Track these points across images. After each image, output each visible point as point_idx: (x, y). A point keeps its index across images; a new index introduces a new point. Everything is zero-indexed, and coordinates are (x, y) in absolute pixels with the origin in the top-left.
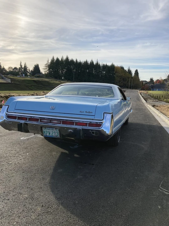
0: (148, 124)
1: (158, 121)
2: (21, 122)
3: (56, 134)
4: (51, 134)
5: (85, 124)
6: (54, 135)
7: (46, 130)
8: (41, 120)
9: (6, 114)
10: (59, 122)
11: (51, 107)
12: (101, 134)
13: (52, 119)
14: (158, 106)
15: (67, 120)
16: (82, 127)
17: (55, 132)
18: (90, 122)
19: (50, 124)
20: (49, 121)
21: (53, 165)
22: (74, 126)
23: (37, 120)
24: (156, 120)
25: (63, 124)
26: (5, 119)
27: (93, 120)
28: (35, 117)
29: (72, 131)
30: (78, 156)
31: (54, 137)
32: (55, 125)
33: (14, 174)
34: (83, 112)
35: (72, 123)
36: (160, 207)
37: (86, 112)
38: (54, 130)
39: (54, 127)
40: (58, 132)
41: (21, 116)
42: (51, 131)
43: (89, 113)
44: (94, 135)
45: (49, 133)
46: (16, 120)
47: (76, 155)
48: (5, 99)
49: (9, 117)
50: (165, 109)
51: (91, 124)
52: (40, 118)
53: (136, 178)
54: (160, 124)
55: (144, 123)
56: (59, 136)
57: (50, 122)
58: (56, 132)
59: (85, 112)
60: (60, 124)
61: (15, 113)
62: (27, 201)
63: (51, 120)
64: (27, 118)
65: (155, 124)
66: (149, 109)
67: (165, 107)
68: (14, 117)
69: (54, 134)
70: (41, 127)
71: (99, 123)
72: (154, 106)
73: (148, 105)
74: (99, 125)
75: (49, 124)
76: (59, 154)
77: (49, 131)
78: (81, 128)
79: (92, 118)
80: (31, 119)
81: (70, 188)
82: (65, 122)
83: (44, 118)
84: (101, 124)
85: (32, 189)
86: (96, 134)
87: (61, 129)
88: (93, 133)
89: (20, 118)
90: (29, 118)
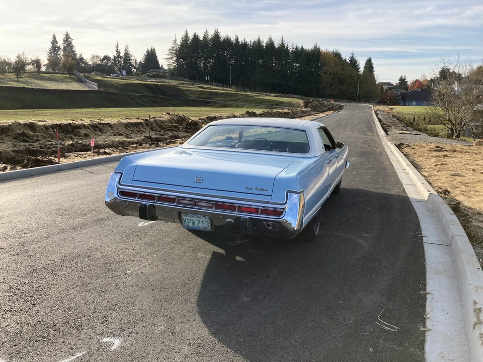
0: (381, 191)
1: (401, 184)
2: (144, 203)
3: (206, 225)
4: (196, 225)
5: (256, 211)
6: (202, 227)
7: (187, 218)
8: (178, 200)
9: (118, 188)
10: (211, 205)
11: (196, 178)
12: (283, 228)
13: (197, 199)
14: (409, 146)
15: (224, 202)
16: (250, 216)
17: (202, 221)
18: (264, 207)
19: (195, 209)
20: (193, 203)
21: (200, 277)
22: (236, 214)
23: (171, 200)
24: (398, 182)
25: (216, 208)
26: (116, 196)
27: (268, 203)
28: (168, 195)
29: (233, 221)
30: (242, 260)
31: (202, 230)
32: (203, 209)
33: (138, 293)
34: (251, 189)
35: (231, 207)
36: (371, 350)
37: (256, 189)
38: (202, 219)
39: (201, 213)
40: (209, 221)
41: (144, 192)
42: (196, 219)
43: (261, 191)
44: (270, 228)
45: (193, 223)
46: (136, 200)
47: (238, 258)
48: (91, 131)
49: (123, 193)
50: (424, 153)
51: (265, 211)
52: (177, 196)
53: (341, 302)
54: (404, 191)
55: (371, 190)
56: (209, 227)
57: (195, 205)
58: (204, 221)
59: (254, 188)
60: (212, 208)
61: (133, 186)
62: (165, 336)
63: (195, 202)
64: (155, 196)
65: (394, 191)
66: (389, 154)
67: (424, 147)
68: (133, 195)
69: (201, 225)
70: (180, 213)
71: (278, 210)
72: (399, 146)
73: (389, 143)
74: (279, 213)
75: (193, 208)
76: (209, 257)
77: (193, 219)
78: (248, 217)
79: (268, 199)
80: (162, 198)
81: (230, 318)
82: (219, 206)
83: (185, 197)
84: (282, 210)
85: (170, 318)
86: (274, 226)
87: (212, 218)
88: (268, 225)
89: (142, 196)
90: (158, 196)
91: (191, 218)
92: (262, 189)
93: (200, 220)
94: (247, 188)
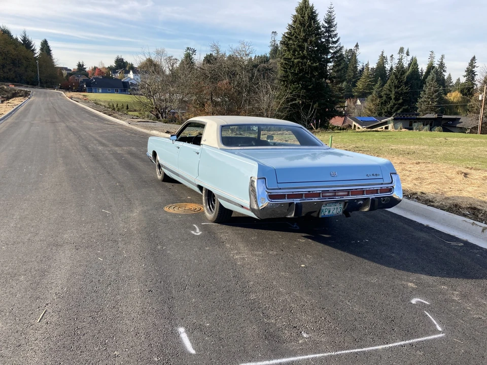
3: (339, 210)
4: (331, 212)
5: (376, 191)
7: (325, 208)
8: (323, 194)
9: (267, 193)
10: (346, 193)
11: (332, 174)
13: (338, 190)
15: (356, 189)
17: (337, 208)
18: (381, 187)
22: (364, 196)
23: (317, 195)
25: (352, 195)
26: (267, 201)
27: (382, 184)
28: (314, 191)
29: (362, 202)
34: (370, 175)
35: (362, 192)
37: (373, 175)
40: (342, 207)
41: (293, 192)
42: (332, 208)
44: (384, 202)
45: (329, 211)
46: (287, 200)
51: (382, 191)
52: (322, 191)
56: (341, 212)
57: (335, 196)
60: (348, 195)
63: (335, 193)
64: (302, 194)
68: (282, 197)
69: (335, 212)
74: (390, 190)
79: (381, 181)
80: (310, 195)
82: (354, 192)
83: (328, 191)
86: (387, 200)
88: (384, 200)
90: (305, 194)
91: (328, 208)
92: (376, 175)
93: (335, 207)
94: (367, 175)
